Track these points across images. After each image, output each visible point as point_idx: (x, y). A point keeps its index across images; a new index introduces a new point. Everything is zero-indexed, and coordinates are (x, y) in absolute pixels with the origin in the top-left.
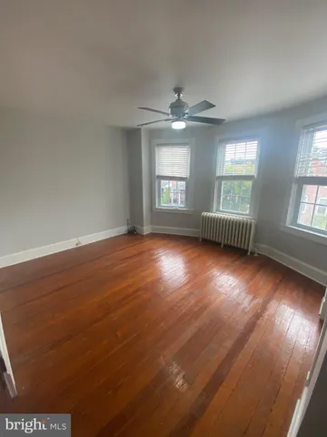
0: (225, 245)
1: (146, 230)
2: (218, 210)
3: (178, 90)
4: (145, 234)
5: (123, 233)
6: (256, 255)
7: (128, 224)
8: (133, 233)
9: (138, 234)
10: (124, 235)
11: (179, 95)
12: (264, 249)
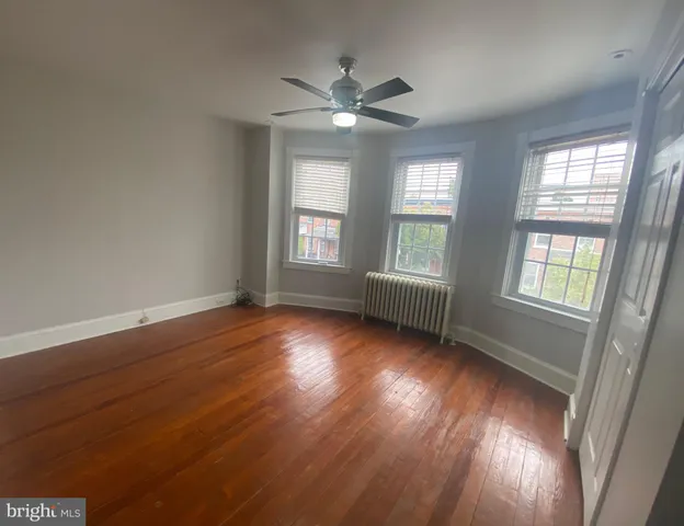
0: (403, 328)
1: (271, 299)
2: (392, 270)
3: (346, 62)
4: (267, 306)
5: (229, 303)
6: (453, 344)
7: (237, 289)
8: (245, 305)
9: (254, 306)
10: (231, 306)
11: (347, 71)
12: (465, 334)
